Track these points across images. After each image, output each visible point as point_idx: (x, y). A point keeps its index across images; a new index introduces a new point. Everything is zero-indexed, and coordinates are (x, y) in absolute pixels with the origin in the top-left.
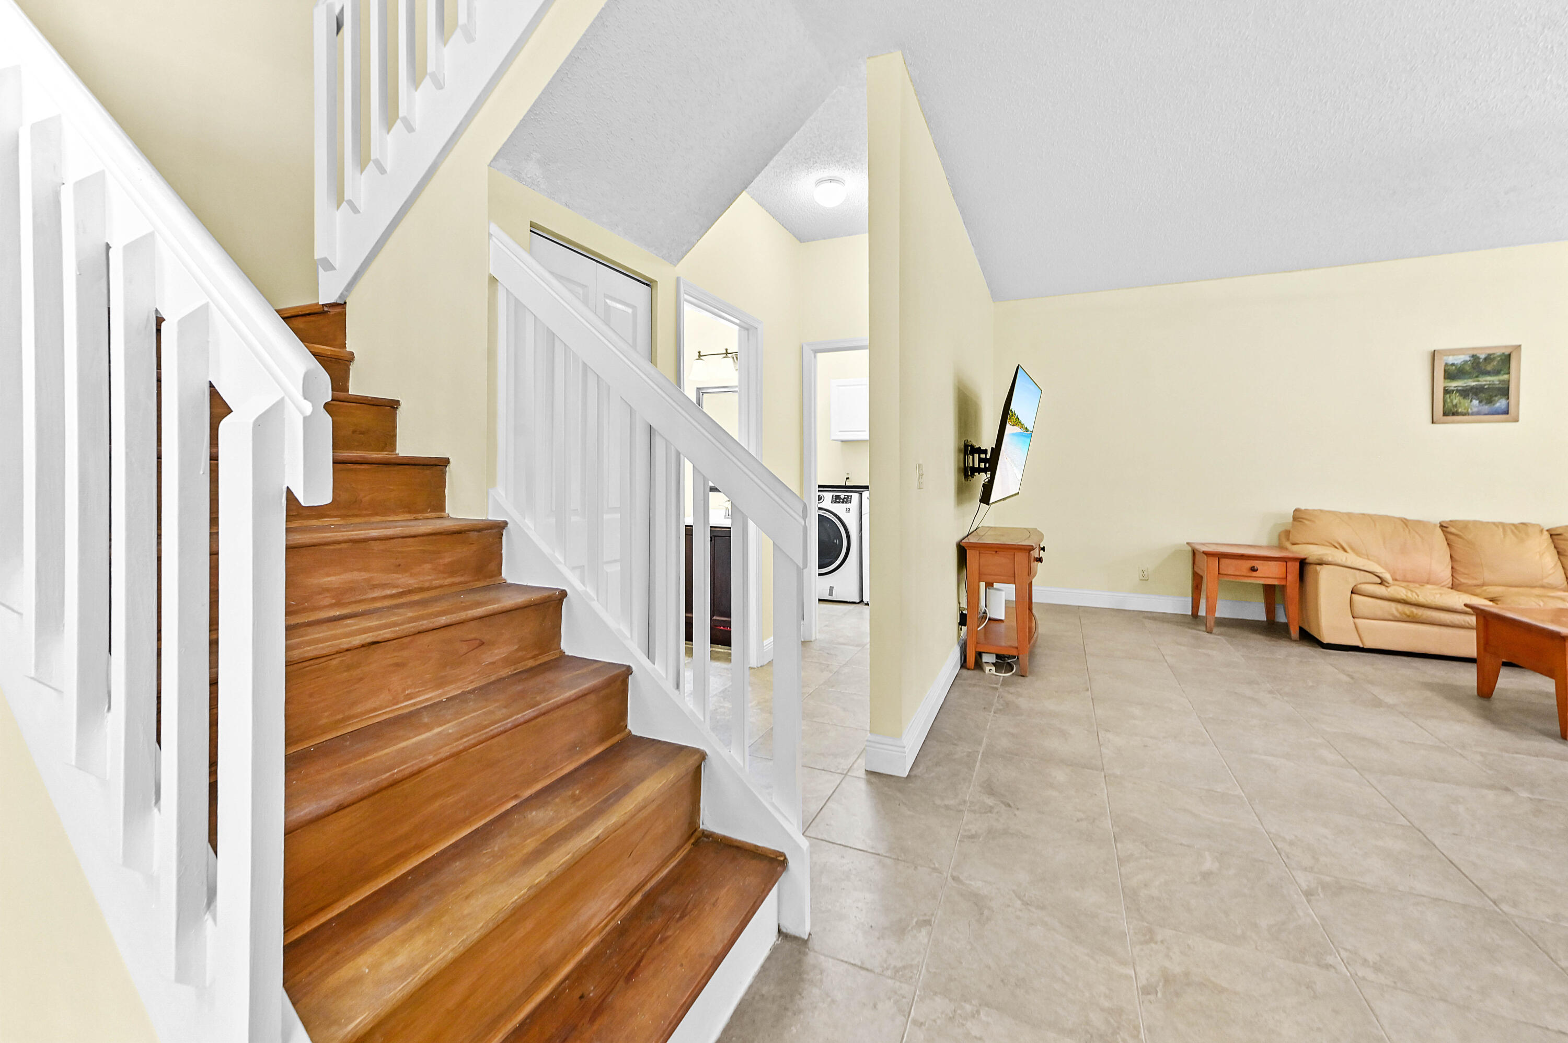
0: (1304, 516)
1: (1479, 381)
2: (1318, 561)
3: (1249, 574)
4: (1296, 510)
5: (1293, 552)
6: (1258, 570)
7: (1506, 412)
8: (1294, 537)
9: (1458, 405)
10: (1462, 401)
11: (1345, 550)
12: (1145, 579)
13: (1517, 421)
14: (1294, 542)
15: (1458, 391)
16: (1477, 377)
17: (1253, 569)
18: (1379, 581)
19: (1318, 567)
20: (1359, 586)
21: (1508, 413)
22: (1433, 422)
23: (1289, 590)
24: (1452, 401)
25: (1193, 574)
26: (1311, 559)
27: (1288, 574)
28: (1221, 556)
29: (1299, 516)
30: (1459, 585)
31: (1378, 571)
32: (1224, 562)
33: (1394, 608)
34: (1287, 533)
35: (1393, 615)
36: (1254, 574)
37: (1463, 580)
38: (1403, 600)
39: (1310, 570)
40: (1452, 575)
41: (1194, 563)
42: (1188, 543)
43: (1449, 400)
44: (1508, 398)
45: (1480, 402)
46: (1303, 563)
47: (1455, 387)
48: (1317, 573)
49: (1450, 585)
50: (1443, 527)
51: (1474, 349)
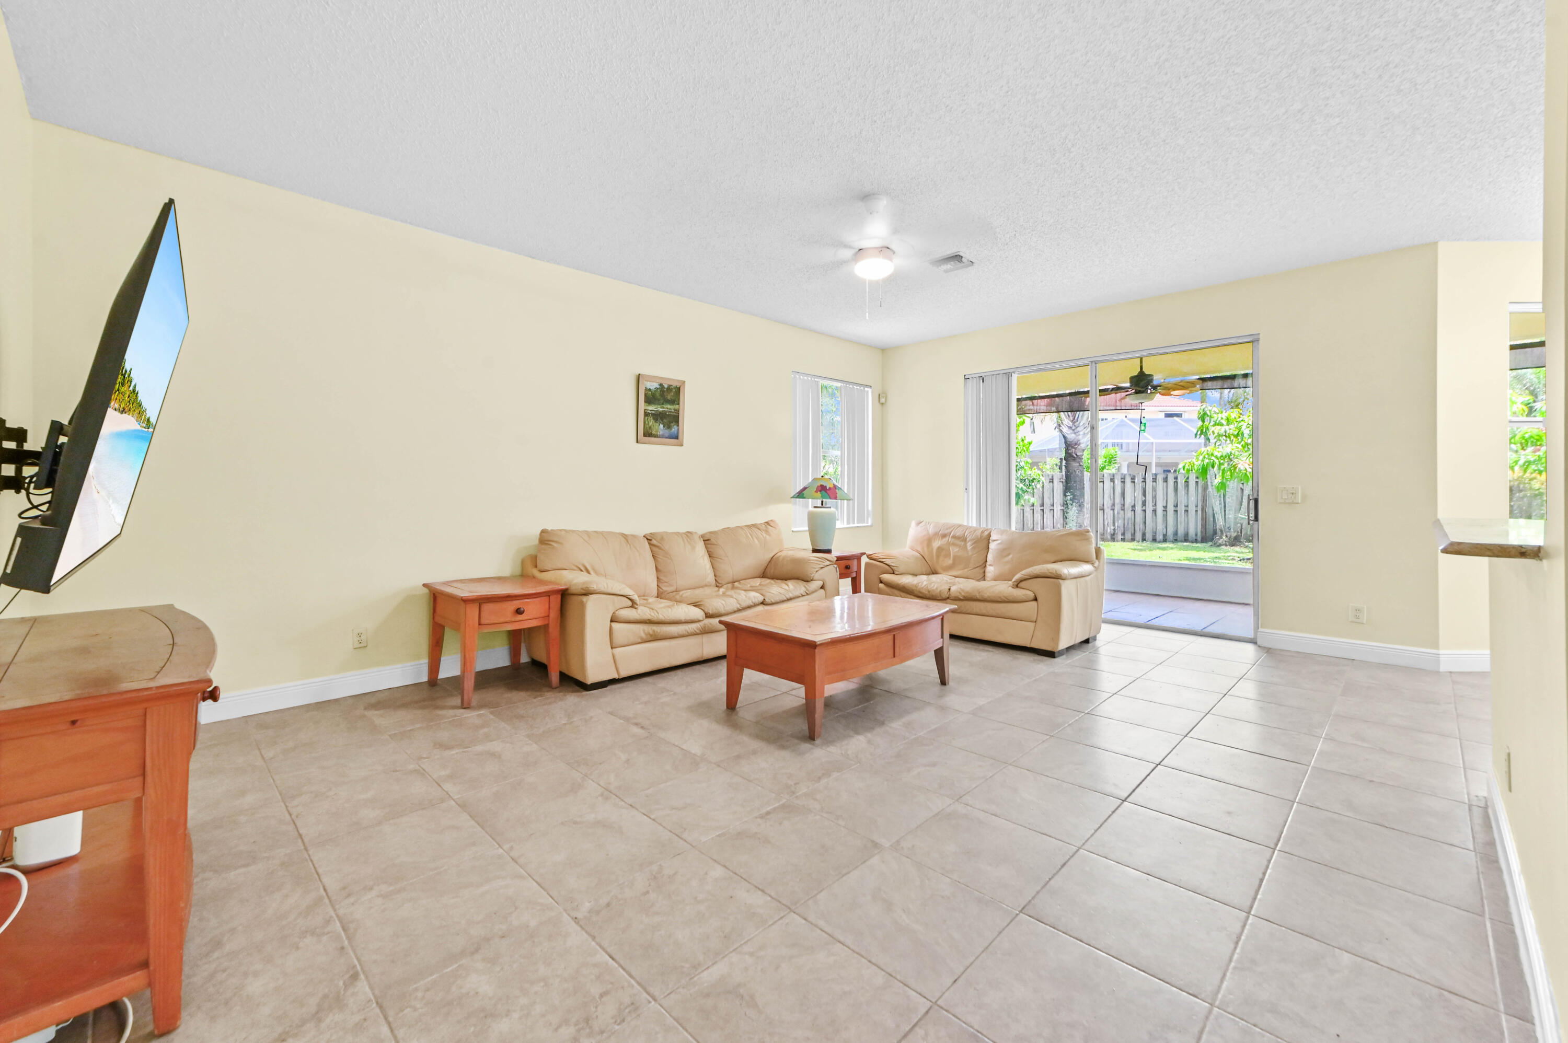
0: (555, 539)
1: (663, 408)
2: (583, 592)
3: (513, 619)
4: (543, 532)
5: (550, 583)
6: (524, 611)
7: (677, 438)
8: (544, 562)
9: (652, 427)
10: (654, 424)
11: (588, 572)
12: (361, 646)
13: (683, 445)
14: (543, 569)
15: (653, 415)
16: (663, 404)
17: (519, 612)
18: (630, 603)
19: (584, 599)
20: (617, 613)
21: (678, 439)
22: (637, 442)
23: (551, 630)
24: (648, 424)
25: (433, 626)
26: (573, 589)
27: (551, 611)
28: (482, 601)
29: (546, 539)
30: (662, 593)
31: (629, 594)
32: (487, 607)
33: (641, 630)
34: (534, 560)
35: (641, 638)
36: (520, 617)
37: (665, 589)
38: (649, 620)
39: (573, 602)
40: (658, 585)
41: (434, 611)
42: (424, 585)
43: (647, 422)
44: (678, 426)
45: (664, 426)
46: (564, 594)
47: (651, 411)
48: (583, 606)
49: (656, 595)
50: (649, 539)
51: (662, 378)
